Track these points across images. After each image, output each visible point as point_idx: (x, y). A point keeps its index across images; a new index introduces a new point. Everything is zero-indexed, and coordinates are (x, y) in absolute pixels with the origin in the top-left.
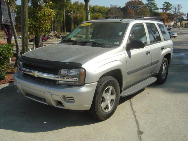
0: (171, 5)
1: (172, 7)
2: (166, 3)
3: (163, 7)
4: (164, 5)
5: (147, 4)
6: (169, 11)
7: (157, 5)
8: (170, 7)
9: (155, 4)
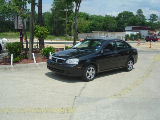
0: (157, 17)
1: (157, 18)
2: (152, 14)
3: (150, 18)
4: (151, 16)
5: (137, 15)
6: (155, 21)
7: (145, 16)
8: (156, 18)
9: (144, 15)
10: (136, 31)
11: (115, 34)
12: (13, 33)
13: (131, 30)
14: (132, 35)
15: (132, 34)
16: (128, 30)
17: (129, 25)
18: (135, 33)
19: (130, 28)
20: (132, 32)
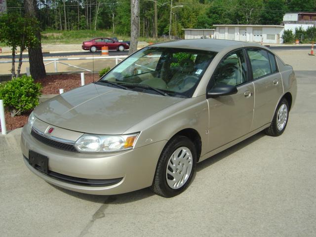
10: (306, 23)
11: (262, 30)
12: (54, 34)
13: (297, 20)
14: (299, 32)
15: (299, 29)
16: (289, 21)
17: (292, 10)
18: (305, 27)
19: (294, 17)
20: (298, 26)
